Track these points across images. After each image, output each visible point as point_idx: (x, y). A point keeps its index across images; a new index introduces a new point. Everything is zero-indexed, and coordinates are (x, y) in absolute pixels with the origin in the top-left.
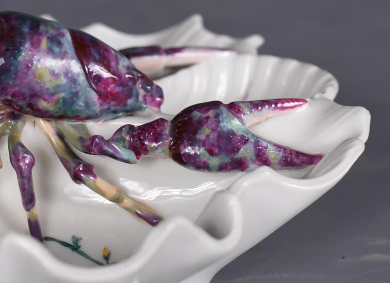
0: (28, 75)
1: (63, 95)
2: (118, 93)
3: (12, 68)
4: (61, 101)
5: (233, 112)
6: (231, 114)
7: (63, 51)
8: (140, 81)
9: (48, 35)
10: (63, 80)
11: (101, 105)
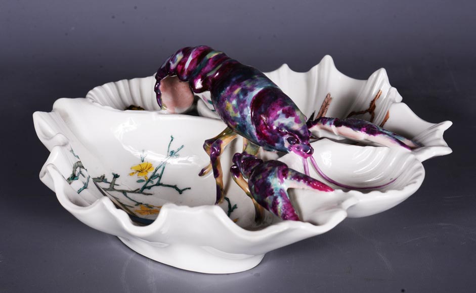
0: (222, 105)
2: (268, 136)
3: (217, 98)
4: (238, 127)
5: (281, 174)
6: (277, 174)
7: (244, 99)
8: (287, 136)
9: (244, 87)
10: (238, 115)
11: (259, 139)
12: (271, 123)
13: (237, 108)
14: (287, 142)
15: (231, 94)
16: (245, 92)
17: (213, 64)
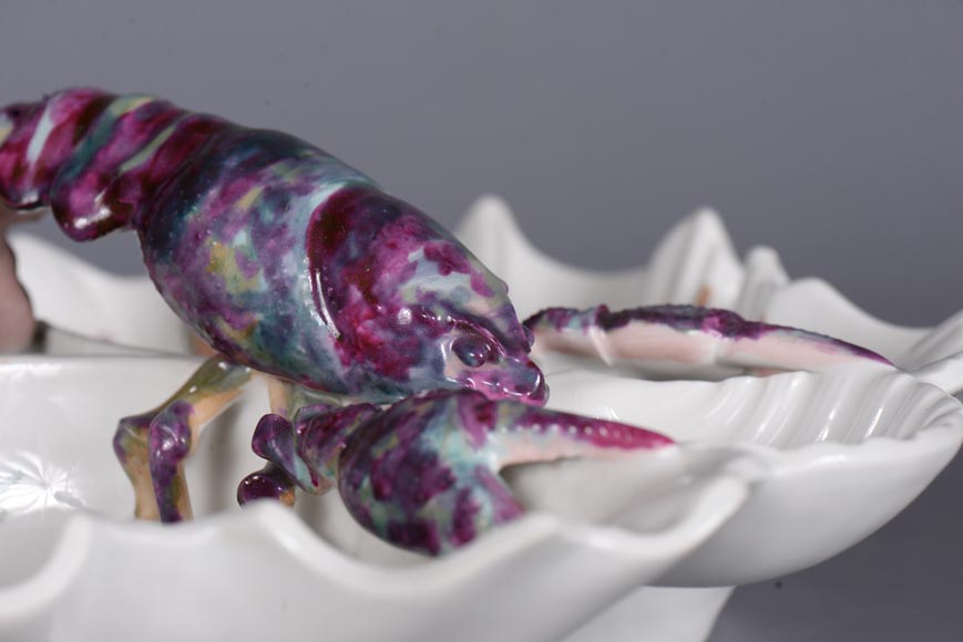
0: (195, 256)
1: (259, 317)
2: (381, 344)
3: (171, 235)
4: (258, 331)
5: (471, 417)
6: (456, 419)
7: (280, 221)
8: (454, 334)
9: (272, 184)
10: (261, 284)
11: (344, 363)
12: (388, 292)
13: (255, 258)
14: (455, 358)
15: (227, 211)
16: (279, 199)
17: (140, 131)
